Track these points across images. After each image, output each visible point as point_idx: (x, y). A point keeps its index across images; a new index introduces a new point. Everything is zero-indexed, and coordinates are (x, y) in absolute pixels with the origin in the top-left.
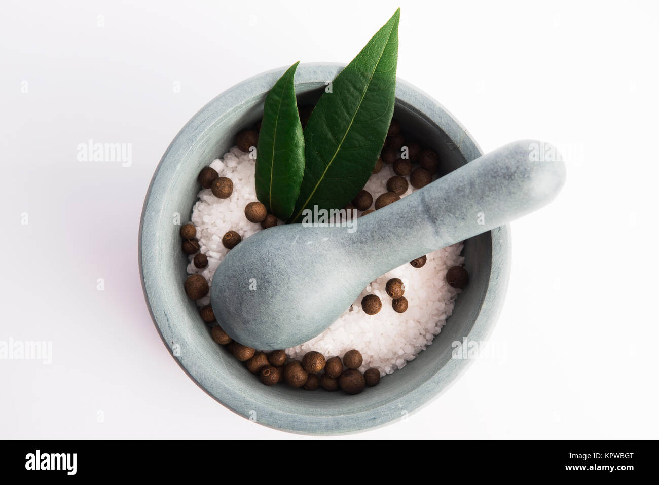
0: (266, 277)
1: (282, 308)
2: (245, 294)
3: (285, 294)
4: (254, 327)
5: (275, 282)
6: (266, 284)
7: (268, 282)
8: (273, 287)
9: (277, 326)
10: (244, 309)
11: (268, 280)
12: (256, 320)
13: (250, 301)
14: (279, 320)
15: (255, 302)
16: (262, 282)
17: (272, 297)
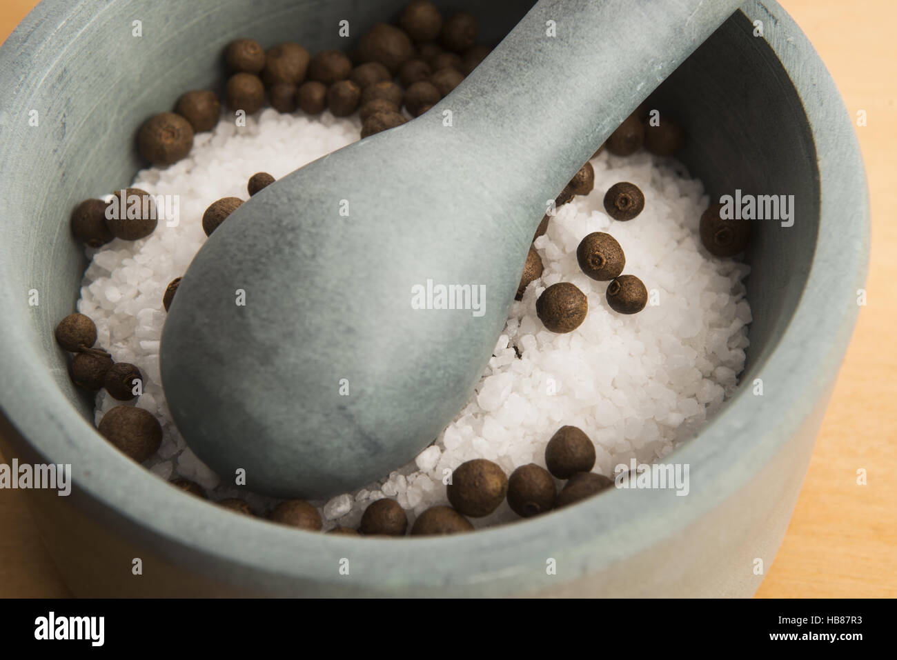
0: (284, 223)
1: (349, 274)
3: (343, 237)
4: (292, 360)
5: (310, 221)
6: (290, 236)
7: (293, 229)
8: (310, 233)
9: (350, 330)
11: (290, 227)
12: (291, 334)
14: (349, 309)
15: (275, 289)
17: (314, 256)
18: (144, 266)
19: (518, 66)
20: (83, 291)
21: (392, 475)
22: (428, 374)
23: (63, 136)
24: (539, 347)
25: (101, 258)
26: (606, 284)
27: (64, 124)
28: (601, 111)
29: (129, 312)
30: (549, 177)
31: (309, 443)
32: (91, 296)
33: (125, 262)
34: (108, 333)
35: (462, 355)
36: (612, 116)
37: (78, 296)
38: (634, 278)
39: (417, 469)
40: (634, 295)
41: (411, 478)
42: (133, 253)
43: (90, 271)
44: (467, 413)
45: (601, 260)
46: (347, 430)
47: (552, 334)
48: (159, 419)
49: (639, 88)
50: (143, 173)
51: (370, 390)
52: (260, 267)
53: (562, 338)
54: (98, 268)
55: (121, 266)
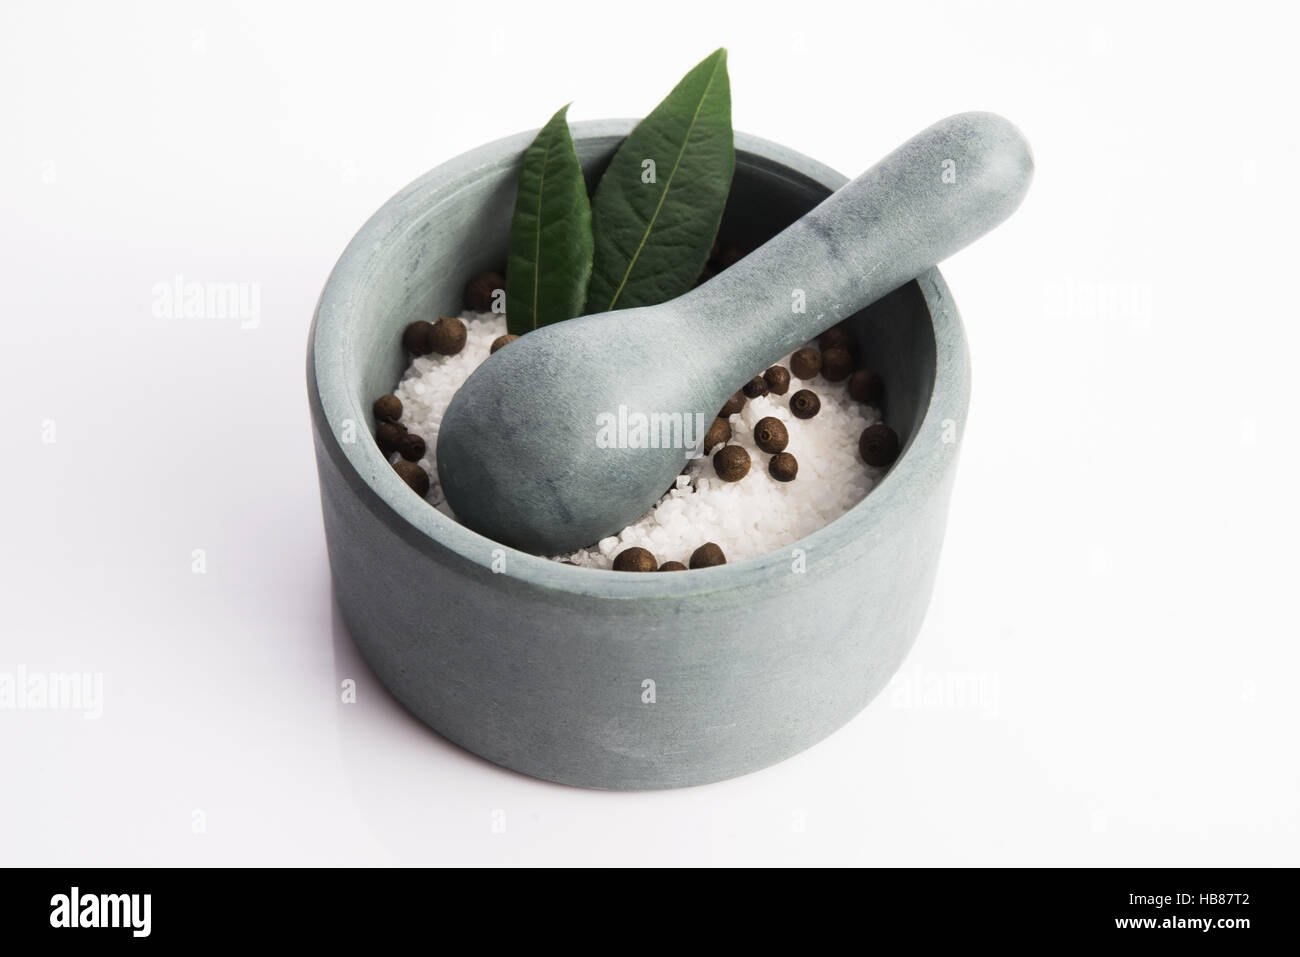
0: (542, 350)
1: (575, 391)
2: (506, 383)
3: (578, 367)
4: (524, 440)
5: (559, 352)
6: (544, 359)
7: (547, 355)
9: (567, 429)
10: (505, 408)
11: (545, 353)
12: (527, 422)
13: (517, 391)
14: (570, 414)
15: (524, 390)
16: (535, 357)
17: (556, 375)
18: (446, 374)
19: (735, 282)
20: (401, 384)
21: (580, 551)
22: (614, 474)
23: (415, 269)
24: (710, 488)
25: (419, 363)
26: (771, 456)
27: (417, 262)
28: (787, 326)
29: (427, 402)
30: (739, 364)
31: (523, 501)
32: (404, 388)
33: (434, 368)
34: (409, 415)
35: (642, 469)
36: (796, 333)
37: (396, 387)
38: (791, 456)
39: (599, 551)
40: (788, 466)
41: (593, 555)
42: (442, 363)
43: (408, 372)
44: (645, 522)
45: (768, 435)
46: (550, 498)
47: (721, 481)
48: (430, 478)
49: (819, 318)
50: (465, 313)
51: (572, 473)
52: (519, 374)
53: (728, 486)
54: (415, 370)
55: (431, 371)
